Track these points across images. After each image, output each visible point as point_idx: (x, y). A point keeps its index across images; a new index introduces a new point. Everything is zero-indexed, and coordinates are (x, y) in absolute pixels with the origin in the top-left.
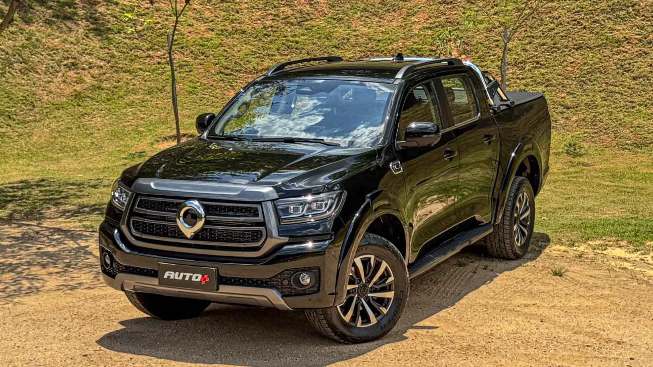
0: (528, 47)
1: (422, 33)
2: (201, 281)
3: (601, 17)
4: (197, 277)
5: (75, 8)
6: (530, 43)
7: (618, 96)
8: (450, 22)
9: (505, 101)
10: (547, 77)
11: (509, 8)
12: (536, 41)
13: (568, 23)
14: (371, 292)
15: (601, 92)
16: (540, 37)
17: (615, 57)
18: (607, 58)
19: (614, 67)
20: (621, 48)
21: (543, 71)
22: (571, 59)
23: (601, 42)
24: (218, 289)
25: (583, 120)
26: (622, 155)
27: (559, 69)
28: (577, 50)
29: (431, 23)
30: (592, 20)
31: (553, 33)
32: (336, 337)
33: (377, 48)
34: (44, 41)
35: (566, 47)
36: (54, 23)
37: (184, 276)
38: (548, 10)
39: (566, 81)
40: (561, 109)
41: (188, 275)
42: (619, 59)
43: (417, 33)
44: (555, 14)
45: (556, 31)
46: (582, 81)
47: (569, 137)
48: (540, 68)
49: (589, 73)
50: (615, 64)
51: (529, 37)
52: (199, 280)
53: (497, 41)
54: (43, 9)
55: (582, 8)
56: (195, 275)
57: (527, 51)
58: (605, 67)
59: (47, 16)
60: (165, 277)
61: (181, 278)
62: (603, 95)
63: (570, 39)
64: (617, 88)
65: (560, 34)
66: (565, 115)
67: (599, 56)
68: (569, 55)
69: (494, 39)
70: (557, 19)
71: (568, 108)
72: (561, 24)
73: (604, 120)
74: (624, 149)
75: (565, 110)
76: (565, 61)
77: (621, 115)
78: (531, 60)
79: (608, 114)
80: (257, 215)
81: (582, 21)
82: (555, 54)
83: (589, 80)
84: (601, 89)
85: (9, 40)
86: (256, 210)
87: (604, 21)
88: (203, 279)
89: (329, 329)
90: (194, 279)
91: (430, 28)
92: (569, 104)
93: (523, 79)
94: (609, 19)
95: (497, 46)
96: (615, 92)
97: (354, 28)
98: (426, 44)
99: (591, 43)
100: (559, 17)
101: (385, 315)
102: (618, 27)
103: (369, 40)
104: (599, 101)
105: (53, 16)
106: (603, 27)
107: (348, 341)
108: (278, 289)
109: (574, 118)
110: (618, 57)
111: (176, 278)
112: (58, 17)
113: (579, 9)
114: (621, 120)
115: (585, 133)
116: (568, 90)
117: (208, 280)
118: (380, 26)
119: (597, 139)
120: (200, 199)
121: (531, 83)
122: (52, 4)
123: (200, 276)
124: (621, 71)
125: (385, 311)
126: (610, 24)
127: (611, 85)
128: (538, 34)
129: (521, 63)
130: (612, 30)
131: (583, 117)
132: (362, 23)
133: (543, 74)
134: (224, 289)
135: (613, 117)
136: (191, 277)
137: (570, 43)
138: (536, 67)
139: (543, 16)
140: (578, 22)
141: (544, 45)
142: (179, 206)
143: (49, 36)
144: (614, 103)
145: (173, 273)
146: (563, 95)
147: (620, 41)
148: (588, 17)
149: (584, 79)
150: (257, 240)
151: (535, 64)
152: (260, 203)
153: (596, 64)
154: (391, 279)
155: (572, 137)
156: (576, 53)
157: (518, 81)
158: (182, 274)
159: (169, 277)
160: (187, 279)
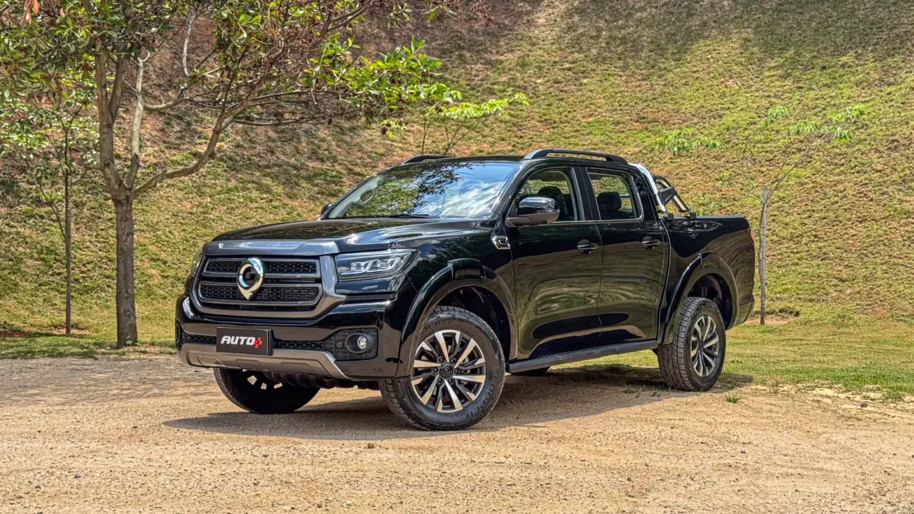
0: (806, 221)
2: (254, 345)
3: (891, 188)
4: (251, 341)
5: (341, 186)
6: (810, 217)
7: (902, 268)
9: (684, 211)
10: (824, 250)
11: (791, 182)
12: (816, 215)
13: (854, 195)
14: (457, 374)
15: (882, 264)
16: (822, 210)
17: (902, 228)
18: (893, 230)
19: (900, 239)
20: (910, 220)
21: (821, 244)
22: (852, 232)
23: (888, 214)
24: (271, 354)
25: (858, 292)
26: (895, 326)
27: (839, 243)
28: (861, 222)
30: (880, 192)
31: (836, 206)
32: (411, 421)
34: (305, 215)
35: (849, 220)
36: (318, 199)
37: (240, 340)
38: (833, 183)
39: (844, 254)
40: (835, 281)
41: (243, 339)
42: (907, 231)
44: (840, 187)
45: (839, 204)
46: (863, 254)
47: (840, 309)
48: (817, 241)
49: (871, 245)
50: (902, 236)
51: (808, 210)
52: (252, 344)
53: (775, 215)
54: (309, 186)
55: (871, 180)
56: (250, 338)
57: (805, 224)
58: (890, 240)
59: (312, 193)
60: (222, 342)
61: (236, 343)
62: (884, 267)
63: (854, 212)
64: (901, 260)
65: (844, 207)
66: (839, 288)
67: (884, 228)
68: (852, 228)
69: (771, 213)
70: (841, 192)
71: (844, 281)
72: (845, 197)
73: (882, 292)
74: (898, 321)
75: (839, 283)
76: (846, 233)
77: (902, 287)
78: (809, 234)
79: (887, 286)
80: (314, 271)
81: (869, 194)
82: (836, 228)
83: (871, 253)
84: (883, 261)
85: (270, 213)
86: (314, 266)
87: (893, 192)
88: (257, 342)
89: (401, 409)
90: (248, 343)
92: (845, 277)
93: (797, 253)
94: (900, 190)
95: (773, 220)
96: (898, 264)
99: (877, 215)
100: (845, 190)
101: (473, 402)
102: (908, 199)
104: (879, 274)
105: (318, 193)
106: (891, 198)
107: (424, 425)
108: (332, 352)
109: (848, 292)
110: (906, 228)
111: (232, 343)
112: (322, 193)
113: (867, 181)
114: (900, 292)
115: (857, 305)
116: (846, 263)
117: (261, 343)
119: (870, 311)
120: (261, 256)
121: (805, 257)
122: (318, 181)
123: (254, 339)
124: (907, 243)
125: (473, 397)
126: (901, 196)
127: (895, 257)
128: (820, 208)
129: (798, 237)
130: (901, 201)
131: (858, 289)
133: (820, 248)
134: (278, 353)
135: (893, 289)
136: (245, 341)
137: (854, 216)
138: (813, 241)
139: (827, 190)
140: (865, 195)
141: (825, 218)
142: (239, 265)
143: (311, 211)
144: (895, 275)
145: (229, 337)
146: (839, 269)
147: (909, 212)
148: (876, 189)
149: (865, 252)
150: (313, 298)
151: (812, 238)
152: (317, 257)
153: (880, 236)
154: (481, 361)
155: (843, 309)
156: (859, 225)
157: (792, 255)
158: (237, 338)
159: (225, 342)
160: (242, 343)
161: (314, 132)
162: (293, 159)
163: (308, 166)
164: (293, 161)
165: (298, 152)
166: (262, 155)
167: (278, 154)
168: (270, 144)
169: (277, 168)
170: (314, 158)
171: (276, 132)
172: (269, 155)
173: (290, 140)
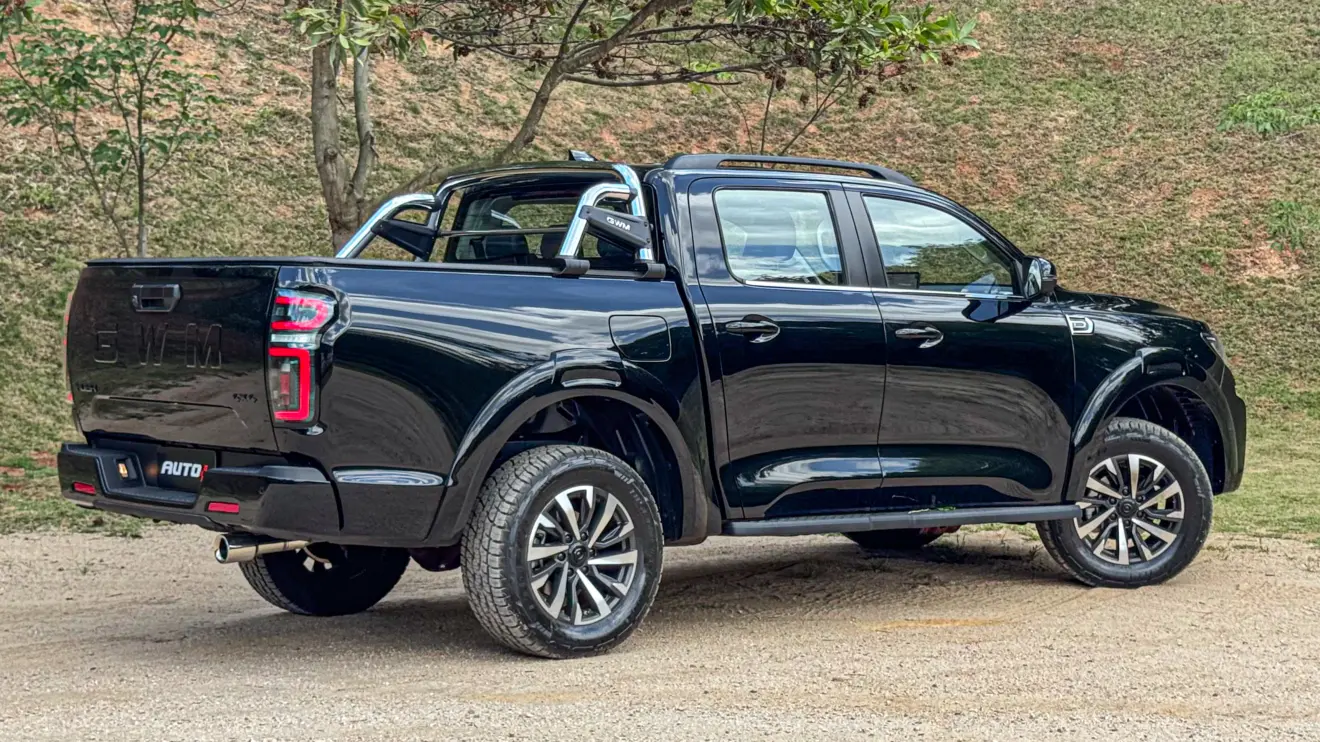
1: (1207, 225)
8: (1262, 206)
29: (1225, 208)
33: (1121, 252)
43: (1199, 224)
91: (1224, 217)
97: (1071, 217)
98: (1218, 244)
103: (1104, 237)
118: (1121, 213)
132: (1086, 208)
161: (479, 74)
162: (453, 124)
163: (481, 137)
164: (452, 128)
165: (461, 112)
166: (397, 116)
167: (425, 115)
168: (407, 95)
169: (428, 141)
170: (489, 122)
171: (415, 73)
172: (410, 115)
173: (442, 88)
